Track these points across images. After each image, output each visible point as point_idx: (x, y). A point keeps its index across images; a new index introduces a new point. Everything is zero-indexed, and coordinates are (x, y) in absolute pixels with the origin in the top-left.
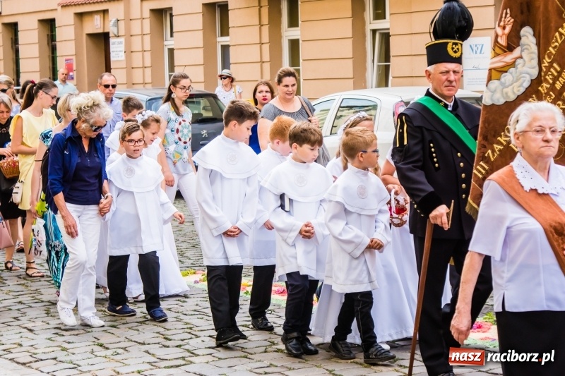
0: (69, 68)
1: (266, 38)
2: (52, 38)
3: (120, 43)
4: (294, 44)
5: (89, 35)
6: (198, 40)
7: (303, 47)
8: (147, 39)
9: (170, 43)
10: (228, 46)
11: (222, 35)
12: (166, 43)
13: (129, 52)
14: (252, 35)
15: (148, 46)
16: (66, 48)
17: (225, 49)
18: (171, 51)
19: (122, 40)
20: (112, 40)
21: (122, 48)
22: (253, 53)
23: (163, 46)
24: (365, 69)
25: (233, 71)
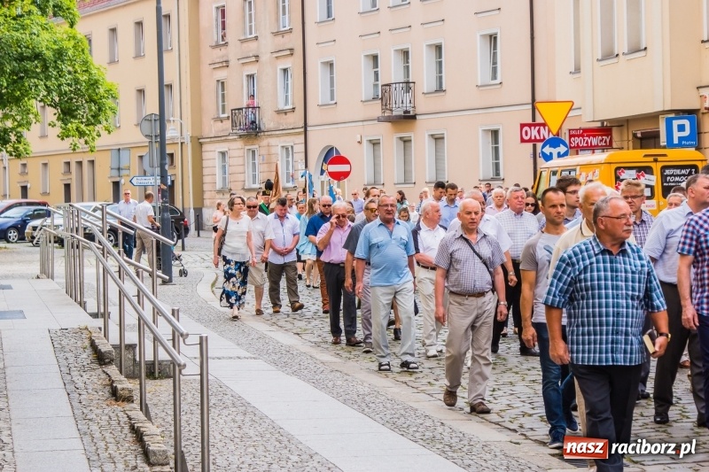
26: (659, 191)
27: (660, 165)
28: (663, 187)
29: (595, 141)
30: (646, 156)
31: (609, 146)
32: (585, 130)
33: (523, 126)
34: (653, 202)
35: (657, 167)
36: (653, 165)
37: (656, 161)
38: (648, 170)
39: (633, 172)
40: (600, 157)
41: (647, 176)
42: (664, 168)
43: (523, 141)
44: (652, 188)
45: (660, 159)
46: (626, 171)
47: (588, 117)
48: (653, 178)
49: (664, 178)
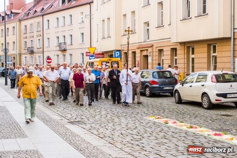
0: (138, 64)
1: (186, 57)
2: (135, 56)
3: (150, 58)
4: (193, 59)
5: (143, 56)
6: (169, 57)
7: (195, 60)
8: (157, 57)
9: (163, 58)
10: (177, 59)
11: (175, 56)
12: (162, 58)
13: (153, 60)
14: (182, 56)
15: (157, 59)
16: (138, 59)
17: (176, 60)
18: (163, 60)
19: (151, 57)
20: (148, 57)
21: (151, 59)
22: (182, 61)
23: (161, 59)
24: (210, 66)
25: (178, 65)
26: (110, 67)
27: (111, 61)
28: (111, 66)
29: (101, 56)
30: (108, 59)
31: (104, 57)
32: (99, 54)
33: (86, 52)
34: (109, 69)
35: (110, 62)
36: (109, 61)
37: (110, 60)
38: (108, 62)
39: (105, 63)
40: (99, 59)
41: (108, 64)
42: (111, 62)
43: (86, 56)
44: (109, 66)
45: (111, 60)
46: (104, 63)
47: (99, 51)
48: (109, 64)
49: (111, 64)
